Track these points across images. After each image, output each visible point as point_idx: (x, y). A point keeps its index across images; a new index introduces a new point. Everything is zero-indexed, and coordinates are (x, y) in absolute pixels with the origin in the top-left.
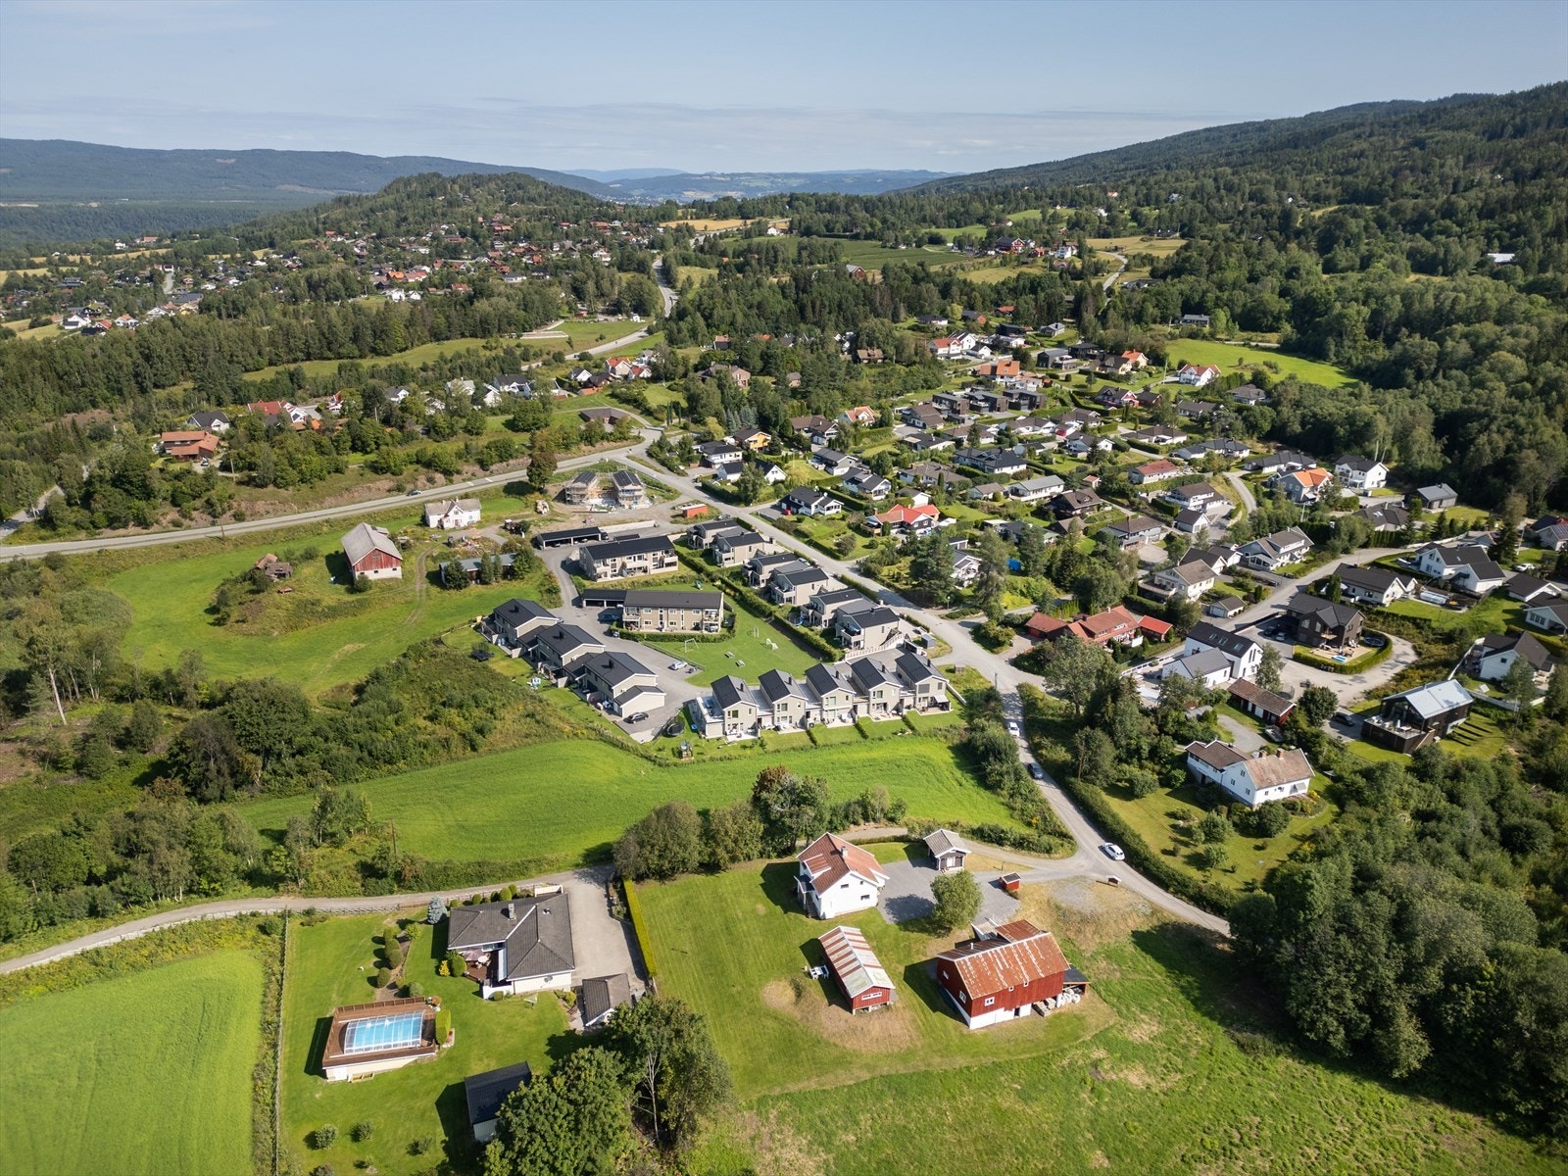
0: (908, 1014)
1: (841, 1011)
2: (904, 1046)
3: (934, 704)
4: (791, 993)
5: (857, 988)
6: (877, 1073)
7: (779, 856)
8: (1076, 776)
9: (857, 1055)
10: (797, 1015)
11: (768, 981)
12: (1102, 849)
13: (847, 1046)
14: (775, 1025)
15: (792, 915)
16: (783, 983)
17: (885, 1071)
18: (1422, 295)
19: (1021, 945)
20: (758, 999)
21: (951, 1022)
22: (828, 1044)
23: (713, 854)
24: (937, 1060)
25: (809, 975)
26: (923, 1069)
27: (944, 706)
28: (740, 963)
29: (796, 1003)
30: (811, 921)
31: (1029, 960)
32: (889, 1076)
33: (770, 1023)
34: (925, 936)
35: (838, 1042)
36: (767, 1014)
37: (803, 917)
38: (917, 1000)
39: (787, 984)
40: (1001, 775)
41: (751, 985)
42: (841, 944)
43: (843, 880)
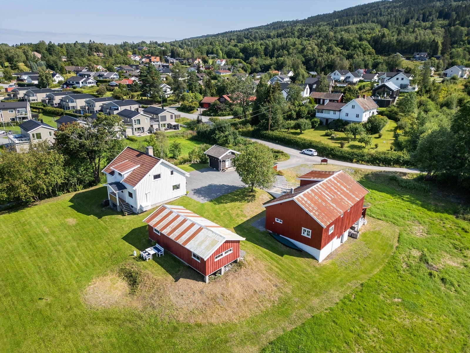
0: (262, 265)
1: (192, 283)
2: (275, 297)
3: (170, 126)
4: (122, 285)
5: (208, 248)
6: (264, 342)
7: (85, 187)
8: (267, 129)
9: (229, 327)
10: (137, 305)
11: (89, 279)
12: (302, 153)
13: (214, 320)
14: (110, 329)
15: (107, 218)
16: (108, 278)
17: (271, 334)
18: (277, 43)
19: (330, 180)
20: (78, 304)
21: (301, 261)
22: (188, 328)
23: (12, 188)
24: (315, 301)
25: (141, 258)
26: (309, 316)
27: (176, 127)
28: (49, 272)
29: (133, 293)
30: (128, 218)
31: (342, 189)
32: (280, 339)
33: (100, 329)
34: (237, 204)
35: (200, 320)
36: (95, 319)
37: (120, 217)
38: (262, 251)
39: (115, 276)
40: (226, 137)
41: (67, 291)
42: (171, 217)
43: (155, 171)
